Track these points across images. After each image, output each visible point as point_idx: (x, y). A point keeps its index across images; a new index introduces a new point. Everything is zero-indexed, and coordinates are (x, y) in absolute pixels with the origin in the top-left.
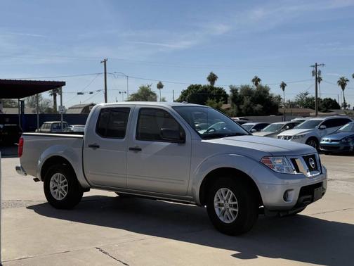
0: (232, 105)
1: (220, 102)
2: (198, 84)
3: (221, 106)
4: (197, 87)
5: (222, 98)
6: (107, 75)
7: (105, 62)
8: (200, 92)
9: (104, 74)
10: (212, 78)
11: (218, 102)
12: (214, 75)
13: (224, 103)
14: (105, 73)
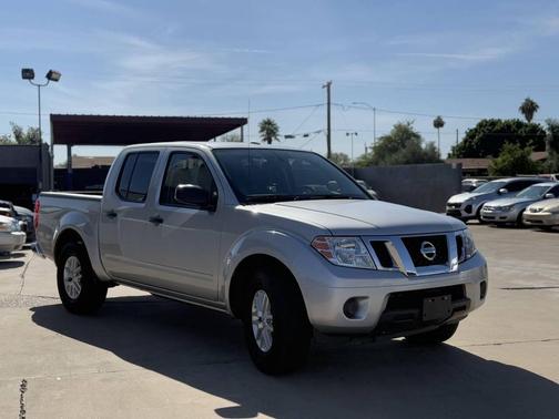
0: (551, 154)
1: (526, 149)
2: (496, 118)
3: (529, 154)
4: (493, 123)
5: (531, 141)
6: (331, 106)
7: (329, 85)
8: (498, 131)
9: (326, 106)
10: (529, 108)
11: (522, 147)
12: (532, 103)
13: (536, 150)
14: (329, 104)
